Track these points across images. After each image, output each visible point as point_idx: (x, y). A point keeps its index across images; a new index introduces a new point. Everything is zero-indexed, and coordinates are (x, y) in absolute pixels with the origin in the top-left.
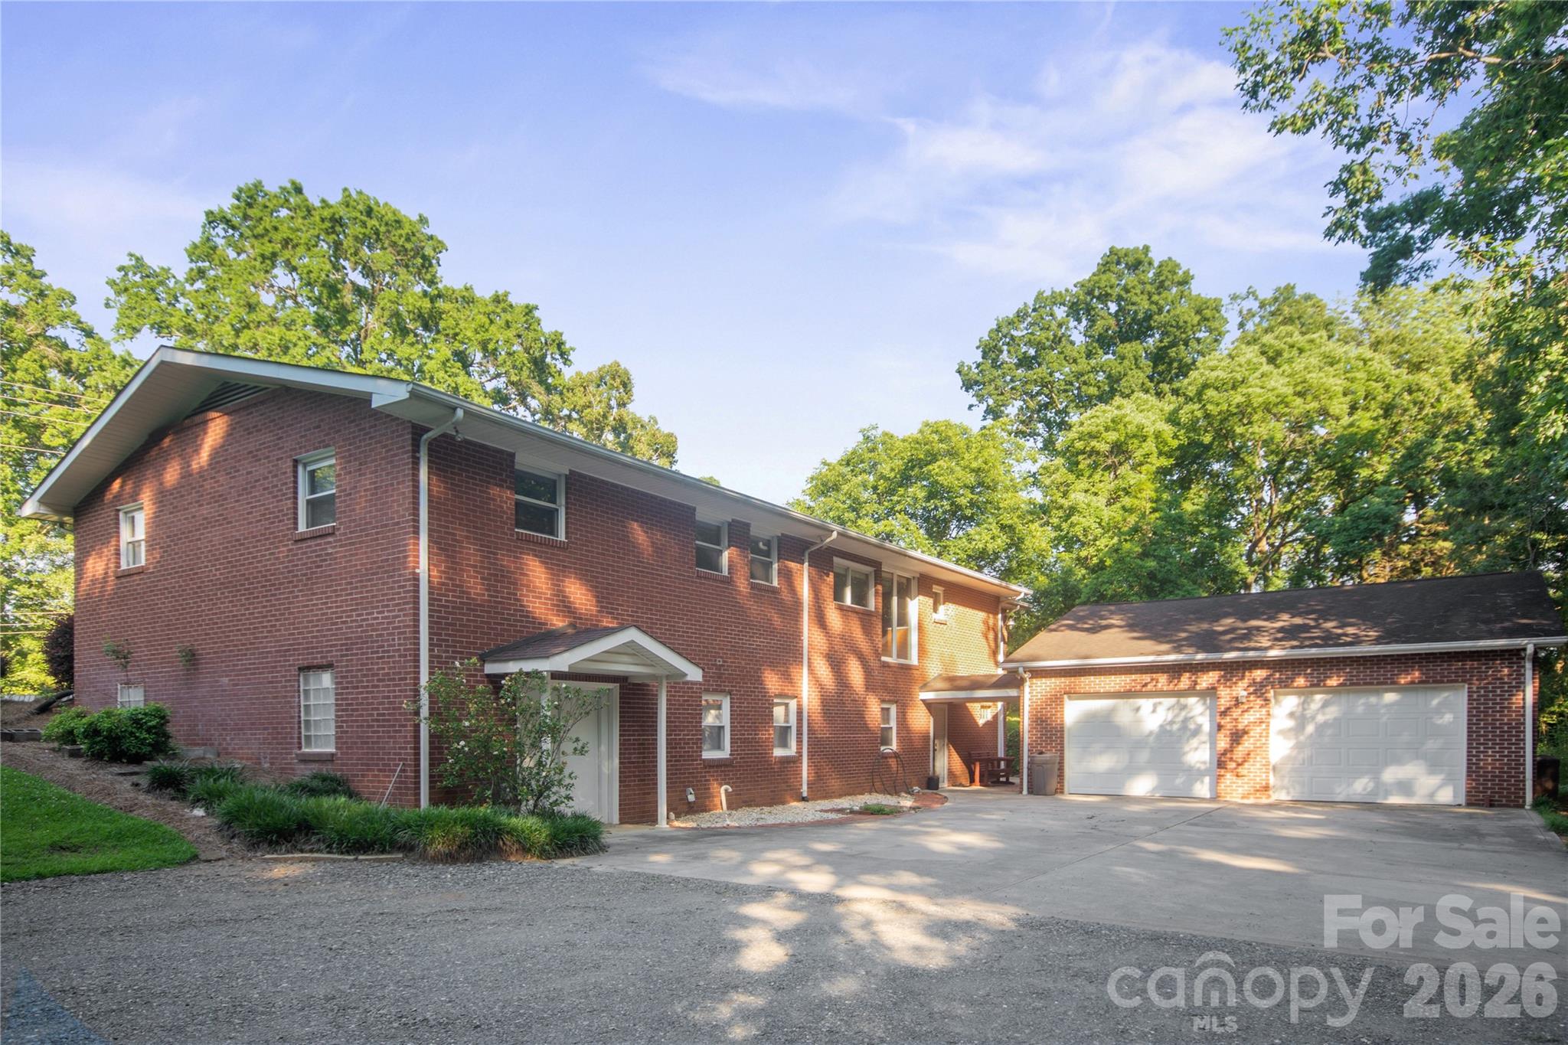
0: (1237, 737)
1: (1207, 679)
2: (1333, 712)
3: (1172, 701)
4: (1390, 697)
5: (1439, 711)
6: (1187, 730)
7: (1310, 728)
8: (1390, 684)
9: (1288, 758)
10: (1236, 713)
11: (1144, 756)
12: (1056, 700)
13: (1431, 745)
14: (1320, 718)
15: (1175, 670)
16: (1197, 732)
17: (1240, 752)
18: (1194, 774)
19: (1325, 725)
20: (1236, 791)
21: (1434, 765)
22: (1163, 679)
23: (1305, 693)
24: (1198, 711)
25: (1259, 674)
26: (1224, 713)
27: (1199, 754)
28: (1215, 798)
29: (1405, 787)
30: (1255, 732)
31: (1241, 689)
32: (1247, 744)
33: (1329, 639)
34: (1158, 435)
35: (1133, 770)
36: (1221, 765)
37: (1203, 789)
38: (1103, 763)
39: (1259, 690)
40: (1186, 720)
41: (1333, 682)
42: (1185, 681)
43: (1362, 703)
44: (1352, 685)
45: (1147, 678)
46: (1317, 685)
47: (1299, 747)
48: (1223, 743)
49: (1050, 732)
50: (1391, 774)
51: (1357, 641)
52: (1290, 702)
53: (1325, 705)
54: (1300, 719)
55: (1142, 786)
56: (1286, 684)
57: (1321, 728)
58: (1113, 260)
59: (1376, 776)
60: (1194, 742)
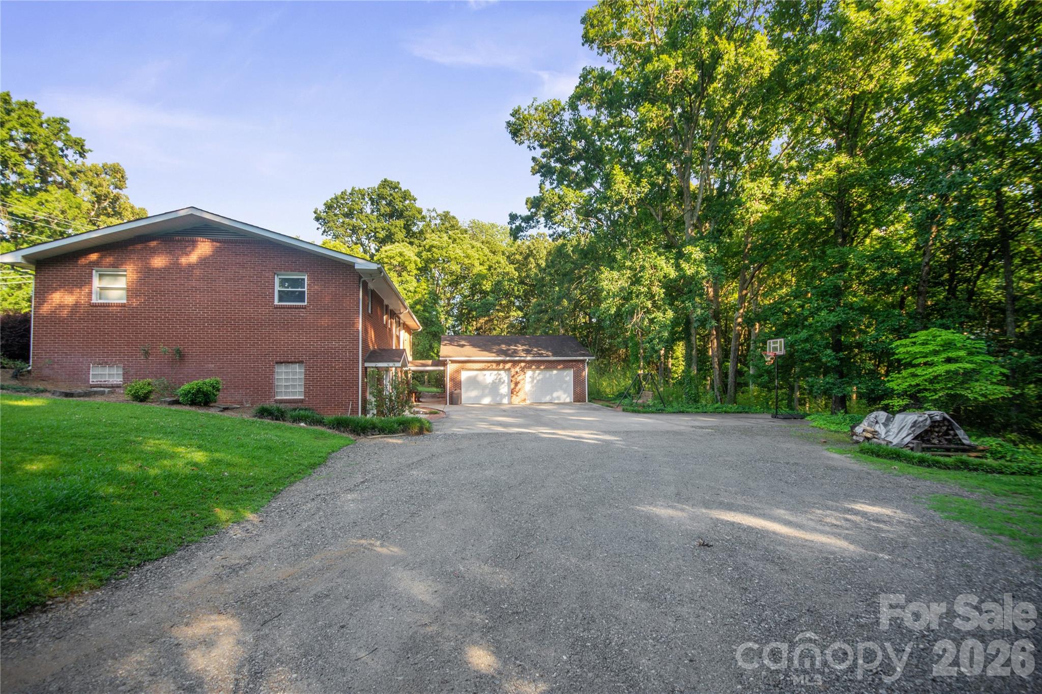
0: (517, 384)
1: (508, 366)
2: (541, 377)
3: (496, 372)
4: (555, 372)
5: (566, 376)
6: (501, 382)
7: (535, 381)
8: (555, 368)
9: (530, 391)
10: (516, 376)
11: (487, 391)
12: (458, 372)
13: (565, 386)
14: (538, 378)
15: (498, 363)
16: (504, 382)
17: (517, 388)
18: (503, 396)
19: (539, 380)
20: (516, 400)
21: (565, 391)
22: (494, 365)
23: (534, 370)
24: (504, 375)
25: (523, 364)
26: (513, 377)
27: (504, 389)
28: (510, 403)
29: (558, 398)
30: (522, 382)
31: (518, 369)
32: (519, 386)
33: (541, 355)
34: (415, 262)
35: (483, 396)
36: (512, 393)
37: (505, 401)
38: (474, 393)
39: (523, 369)
40: (500, 379)
41: (542, 367)
42: (501, 366)
43: (548, 374)
44: (546, 368)
45: (489, 364)
46: (538, 368)
47: (533, 387)
48: (513, 386)
49: (457, 384)
50: (555, 395)
51: (548, 356)
52: (529, 373)
53: (539, 374)
54: (533, 378)
55: (487, 401)
56: (530, 368)
57: (538, 381)
58: (385, 183)
59: (552, 395)
60: (503, 386)
